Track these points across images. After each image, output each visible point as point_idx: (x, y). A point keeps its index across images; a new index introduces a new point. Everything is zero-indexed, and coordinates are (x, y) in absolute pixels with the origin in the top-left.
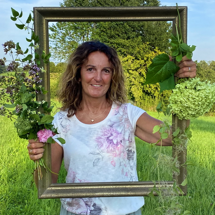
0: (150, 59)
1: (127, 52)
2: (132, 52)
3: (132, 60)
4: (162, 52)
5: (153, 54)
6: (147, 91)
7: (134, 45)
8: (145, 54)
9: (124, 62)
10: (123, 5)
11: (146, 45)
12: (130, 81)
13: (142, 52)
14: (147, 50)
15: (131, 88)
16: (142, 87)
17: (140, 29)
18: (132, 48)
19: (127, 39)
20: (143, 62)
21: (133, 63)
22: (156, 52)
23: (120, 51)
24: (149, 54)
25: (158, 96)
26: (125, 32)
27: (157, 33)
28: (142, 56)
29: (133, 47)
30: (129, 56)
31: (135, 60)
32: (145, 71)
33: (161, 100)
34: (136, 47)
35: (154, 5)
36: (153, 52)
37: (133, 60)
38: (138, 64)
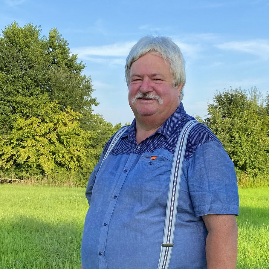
0: (61, 122)
1: (30, 113)
2: (38, 113)
3: (37, 122)
4: (75, 112)
5: (64, 114)
6: (60, 162)
7: (39, 104)
8: (54, 115)
9: (28, 126)
10: (21, 52)
11: (55, 104)
12: (37, 150)
13: (50, 113)
14: (57, 110)
15: (39, 159)
16: (54, 157)
17: (45, 83)
18: (37, 108)
19: (29, 97)
20: (53, 126)
21: (40, 127)
22: (69, 112)
23: (21, 112)
24: (60, 116)
25: (75, 167)
26: (26, 87)
27: (67, 88)
28: (51, 118)
29: (38, 106)
30: (34, 118)
31: (41, 123)
32: (56, 137)
33: (79, 173)
34: (42, 106)
35: (62, 54)
36: (65, 112)
37: (39, 123)
38: (47, 128)
